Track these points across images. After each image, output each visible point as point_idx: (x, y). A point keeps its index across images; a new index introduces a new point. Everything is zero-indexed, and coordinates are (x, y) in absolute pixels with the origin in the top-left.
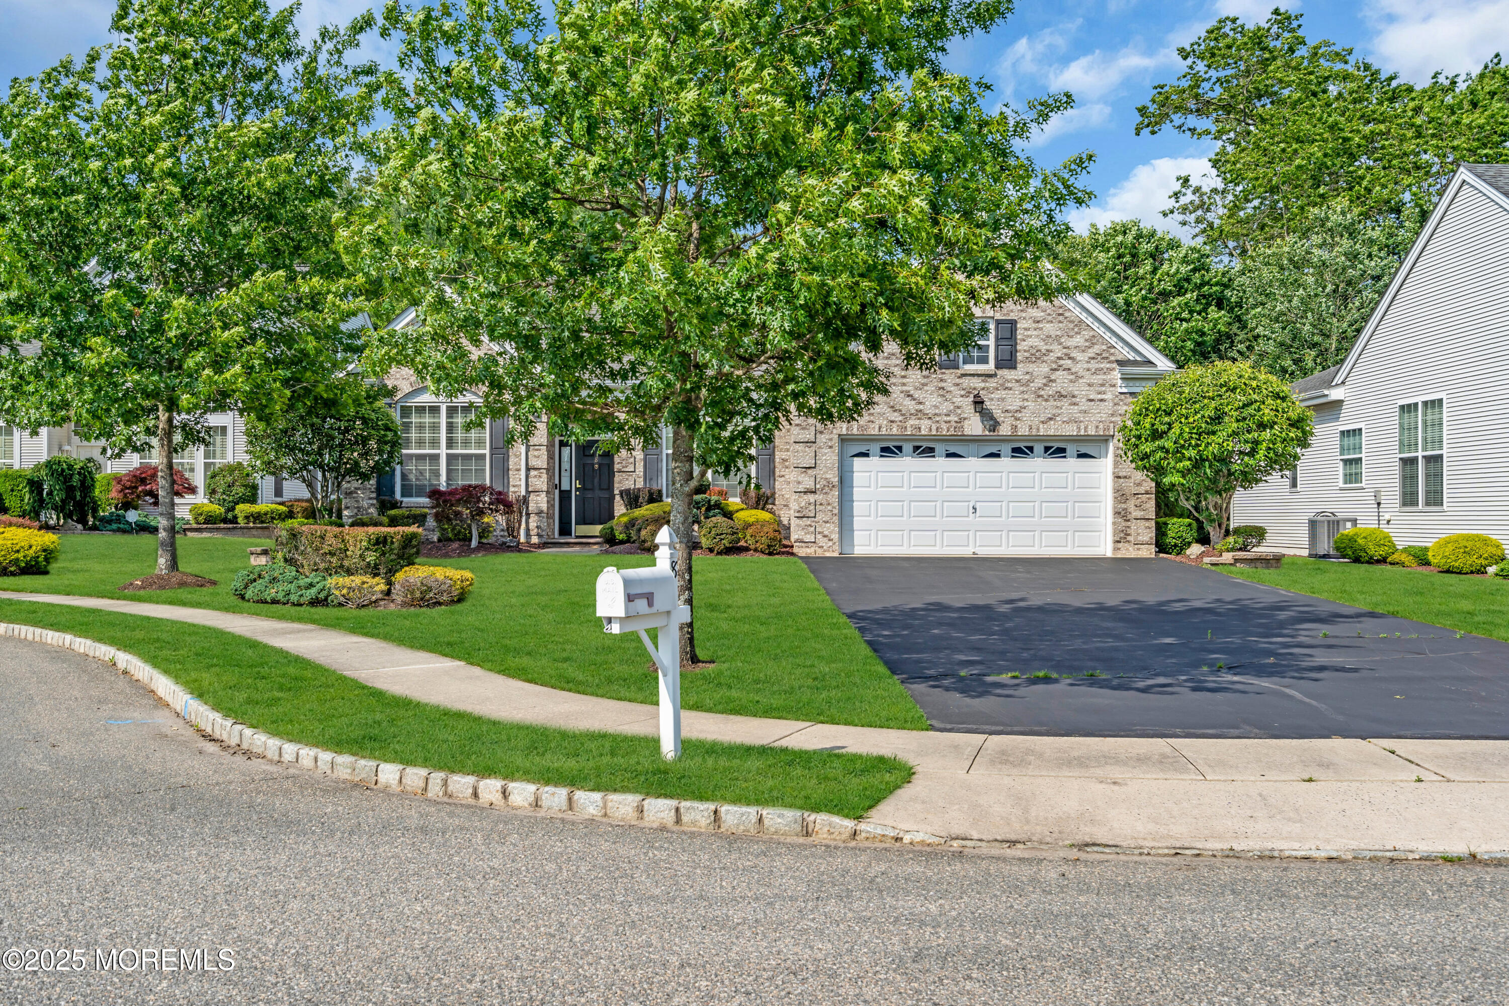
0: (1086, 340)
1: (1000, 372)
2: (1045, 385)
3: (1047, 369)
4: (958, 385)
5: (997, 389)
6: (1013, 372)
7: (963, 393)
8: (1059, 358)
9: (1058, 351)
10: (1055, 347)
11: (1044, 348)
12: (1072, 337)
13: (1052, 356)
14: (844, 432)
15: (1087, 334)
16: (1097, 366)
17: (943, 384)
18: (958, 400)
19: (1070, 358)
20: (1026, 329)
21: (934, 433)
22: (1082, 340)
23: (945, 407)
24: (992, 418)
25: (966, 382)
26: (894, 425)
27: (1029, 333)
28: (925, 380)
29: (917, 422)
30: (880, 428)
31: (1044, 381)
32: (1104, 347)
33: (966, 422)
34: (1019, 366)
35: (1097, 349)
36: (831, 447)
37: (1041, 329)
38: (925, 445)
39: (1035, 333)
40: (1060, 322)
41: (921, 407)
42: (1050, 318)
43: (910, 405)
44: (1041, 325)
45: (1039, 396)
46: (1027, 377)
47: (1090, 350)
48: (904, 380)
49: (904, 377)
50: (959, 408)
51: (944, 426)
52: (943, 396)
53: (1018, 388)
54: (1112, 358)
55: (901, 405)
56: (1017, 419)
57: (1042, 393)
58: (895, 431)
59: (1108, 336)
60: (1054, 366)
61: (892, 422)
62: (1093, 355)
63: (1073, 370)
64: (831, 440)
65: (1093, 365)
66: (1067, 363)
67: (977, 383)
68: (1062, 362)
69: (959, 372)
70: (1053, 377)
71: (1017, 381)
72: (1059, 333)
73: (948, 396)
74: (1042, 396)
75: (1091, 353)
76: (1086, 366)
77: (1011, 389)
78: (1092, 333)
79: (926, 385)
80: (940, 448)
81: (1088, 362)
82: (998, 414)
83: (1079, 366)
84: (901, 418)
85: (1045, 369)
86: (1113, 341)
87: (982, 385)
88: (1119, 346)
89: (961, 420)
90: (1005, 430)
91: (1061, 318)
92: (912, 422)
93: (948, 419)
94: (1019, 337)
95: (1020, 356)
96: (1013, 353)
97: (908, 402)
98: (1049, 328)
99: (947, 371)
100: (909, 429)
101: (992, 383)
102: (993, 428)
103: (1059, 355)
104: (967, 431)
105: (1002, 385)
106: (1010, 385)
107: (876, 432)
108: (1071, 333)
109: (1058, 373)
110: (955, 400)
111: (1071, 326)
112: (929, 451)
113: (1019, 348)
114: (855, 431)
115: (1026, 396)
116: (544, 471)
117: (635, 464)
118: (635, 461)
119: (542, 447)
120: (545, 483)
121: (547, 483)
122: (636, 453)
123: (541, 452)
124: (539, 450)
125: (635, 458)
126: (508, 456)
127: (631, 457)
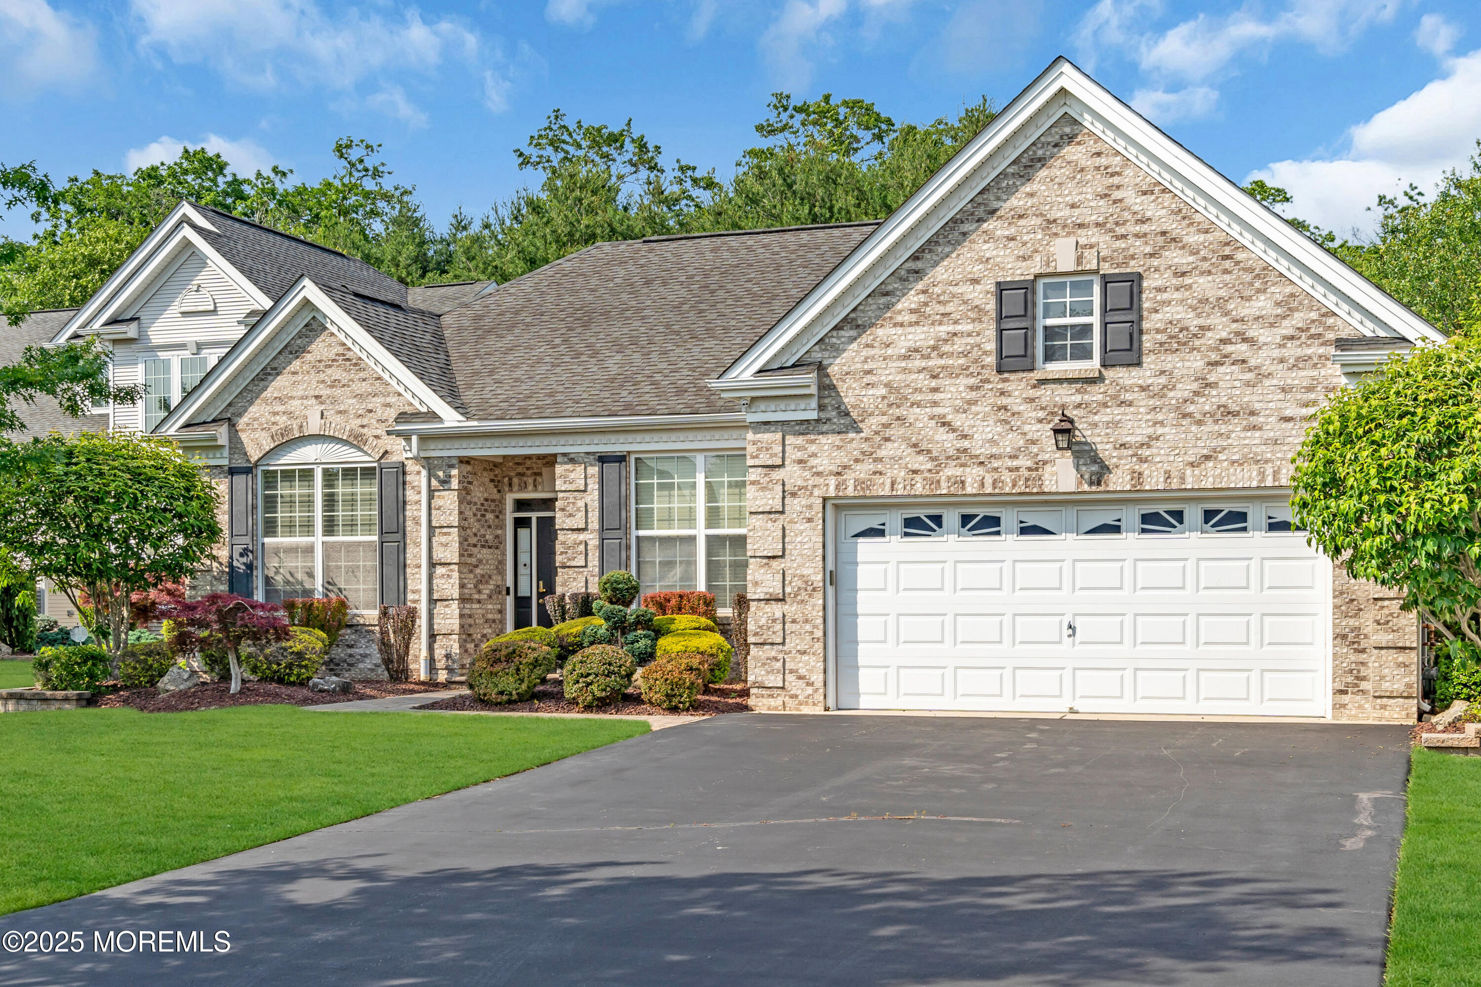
0: (1278, 304)
1: (1109, 374)
2: (1196, 393)
3: (1200, 364)
4: (1032, 400)
5: (1105, 405)
6: (1135, 372)
7: (1041, 414)
8: (1223, 341)
9: (1222, 328)
10: (1216, 320)
11: (1193, 322)
12: (1250, 298)
13: (1211, 338)
14: (832, 492)
15: (1279, 291)
16: (1299, 352)
17: (1004, 401)
18: (1033, 429)
19: (1245, 340)
20: (1159, 290)
21: (989, 490)
22: (1270, 304)
23: (1010, 442)
24: (1096, 459)
25: (1046, 394)
26: (918, 478)
27: (1165, 296)
28: (974, 394)
29: (959, 471)
30: (893, 484)
31: (1195, 386)
32: (1314, 315)
33: (1048, 468)
34: (1146, 359)
35: (1298, 319)
36: (810, 520)
37: (1190, 287)
38: (982, 512)
39: (1177, 295)
40: (1226, 272)
41: (966, 444)
42: (1206, 265)
43: (946, 441)
44: (1188, 281)
45: (1184, 416)
46: (1163, 380)
47: (1285, 323)
48: (937, 396)
49: (935, 390)
50: (1033, 442)
51: (1007, 477)
52: (1006, 422)
53: (1143, 401)
54: (1331, 336)
55: (930, 441)
56: (1142, 460)
57: (1191, 408)
58: (919, 489)
59: (1318, 293)
60: (1214, 357)
61: (915, 472)
62: (1290, 332)
63: (1252, 362)
64: (810, 507)
65: (1292, 351)
66: (1240, 349)
67: (1066, 395)
68: (1229, 348)
69: (1037, 375)
70: (1212, 378)
71: (1143, 389)
72: (1222, 293)
73: (1015, 422)
74: (1190, 415)
75: (1287, 327)
76: (1276, 353)
77: (1130, 404)
78: (1288, 290)
79: (975, 403)
80: (1009, 518)
81: (1283, 346)
82: (1105, 451)
83: (1263, 353)
84: (929, 466)
85: (1196, 363)
86: (1330, 302)
87: (1078, 398)
88: (1343, 310)
89: (1038, 466)
90: (1119, 481)
91: (1228, 264)
92: (951, 471)
93: (1015, 463)
94: (1146, 305)
95: (1148, 342)
96: (1135, 334)
97: (942, 435)
98: (1204, 285)
99: (1012, 377)
100: (944, 484)
101: (1095, 394)
102: (1097, 480)
103: (1224, 335)
104: (1049, 486)
105: (1114, 397)
106: (1129, 396)
107: (887, 492)
108: (1247, 293)
109: (1221, 369)
110: (1027, 428)
111: (1248, 277)
112: (991, 524)
113: (1145, 325)
114: (850, 491)
115: (1160, 417)
116: (456, 567)
117: (586, 555)
118: (586, 550)
119: (452, 530)
120: (457, 586)
121: (462, 586)
122: (588, 536)
123: (450, 538)
124: (449, 534)
125: (586, 544)
126: (405, 544)
127: (581, 543)
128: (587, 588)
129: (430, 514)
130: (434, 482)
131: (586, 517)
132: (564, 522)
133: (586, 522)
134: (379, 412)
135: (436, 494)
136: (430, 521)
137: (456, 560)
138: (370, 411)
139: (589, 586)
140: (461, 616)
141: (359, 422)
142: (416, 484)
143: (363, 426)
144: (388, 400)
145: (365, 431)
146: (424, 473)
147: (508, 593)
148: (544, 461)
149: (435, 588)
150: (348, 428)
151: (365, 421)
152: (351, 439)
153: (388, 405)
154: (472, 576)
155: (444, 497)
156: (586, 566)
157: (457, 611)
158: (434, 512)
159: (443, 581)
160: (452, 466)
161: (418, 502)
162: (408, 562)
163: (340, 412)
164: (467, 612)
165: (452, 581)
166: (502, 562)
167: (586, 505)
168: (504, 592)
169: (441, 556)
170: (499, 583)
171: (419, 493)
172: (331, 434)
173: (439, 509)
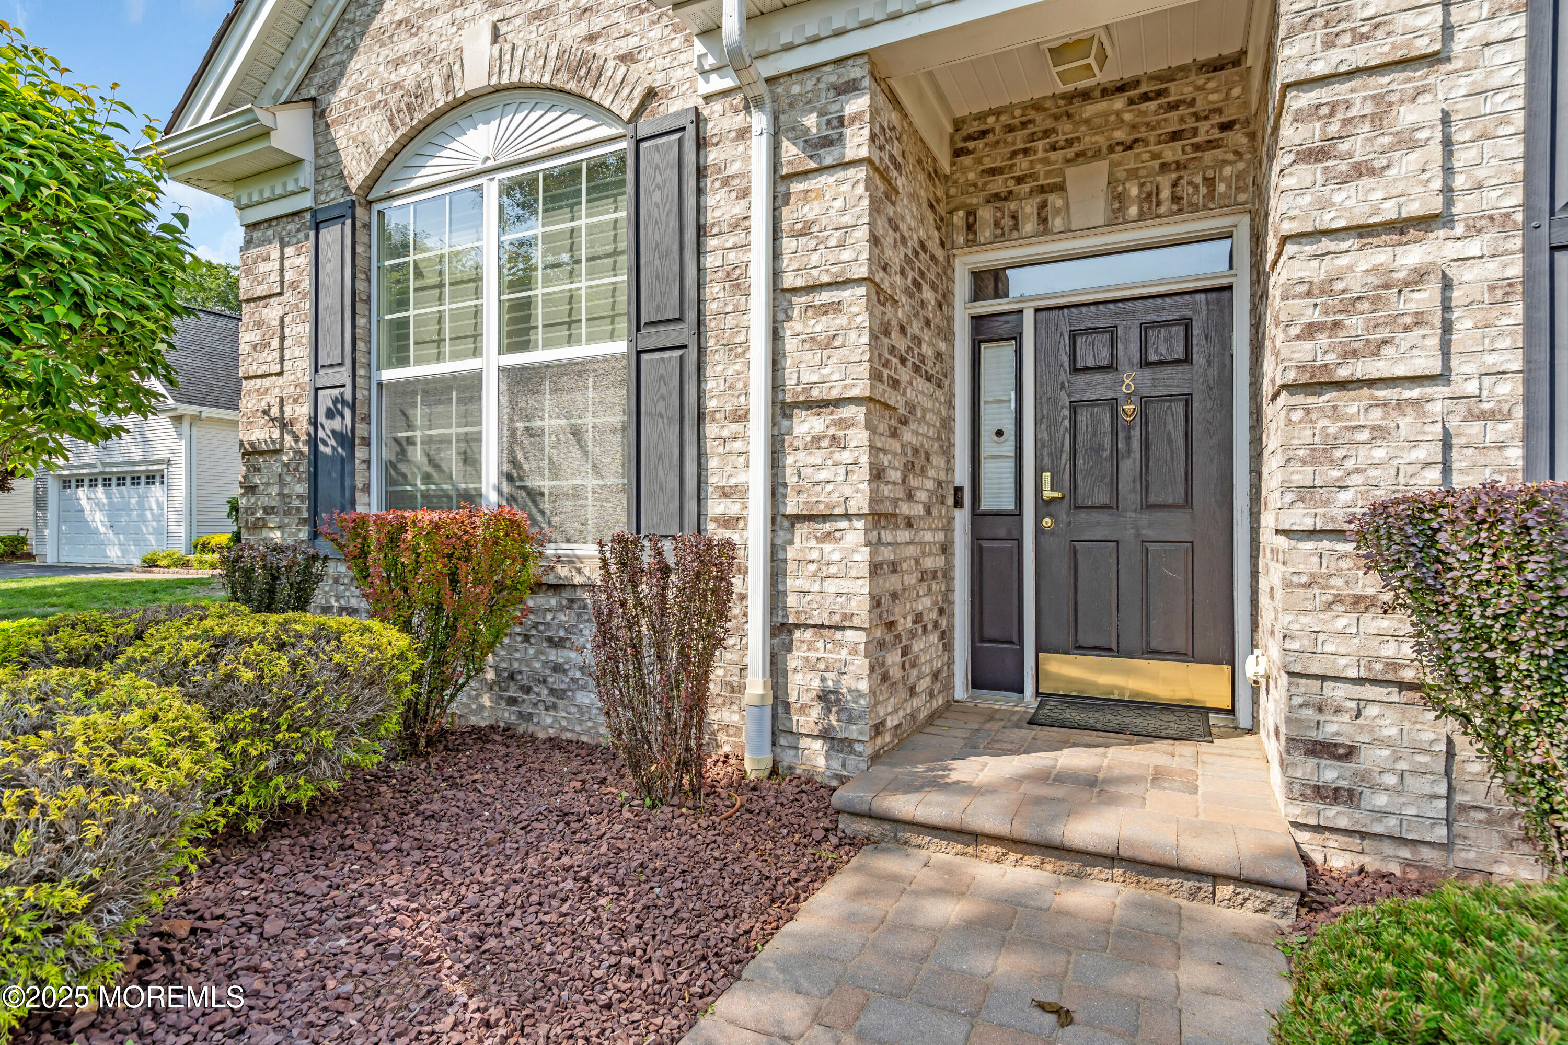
116: (858, 413)
117: (1447, 328)
118: (1447, 308)
119: (845, 294)
120: (863, 473)
121: (877, 474)
122: (1453, 250)
123: (842, 320)
124: (836, 307)
125: (1447, 284)
126: (701, 351)
127: (1419, 277)
128: (1447, 469)
129: (776, 255)
130: (789, 150)
131: (1448, 171)
132: (1325, 204)
133: (1447, 191)
135: (797, 187)
136: (776, 274)
137: (861, 389)
139: (1459, 459)
140: (875, 568)
141: (582, 28)
142: (734, 168)
145: (596, 47)
146: (759, 121)
147: (958, 503)
148: (1070, 153)
149: (790, 477)
151: (597, 23)
154: (896, 446)
155: (820, 194)
156: (1442, 377)
157: (863, 555)
158: (788, 245)
159: (816, 458)
160: (847, 89)
161: (741, 224)
162: (711, 404)
163: (537, 16)
164: (887, 554)
165: (846, 457)
166: (947, 424)
167: (1446, 119)
168: (950, 501)
169: (809, 377)
170: (942, 476)
171: (745, 193)
173: (805, 232)
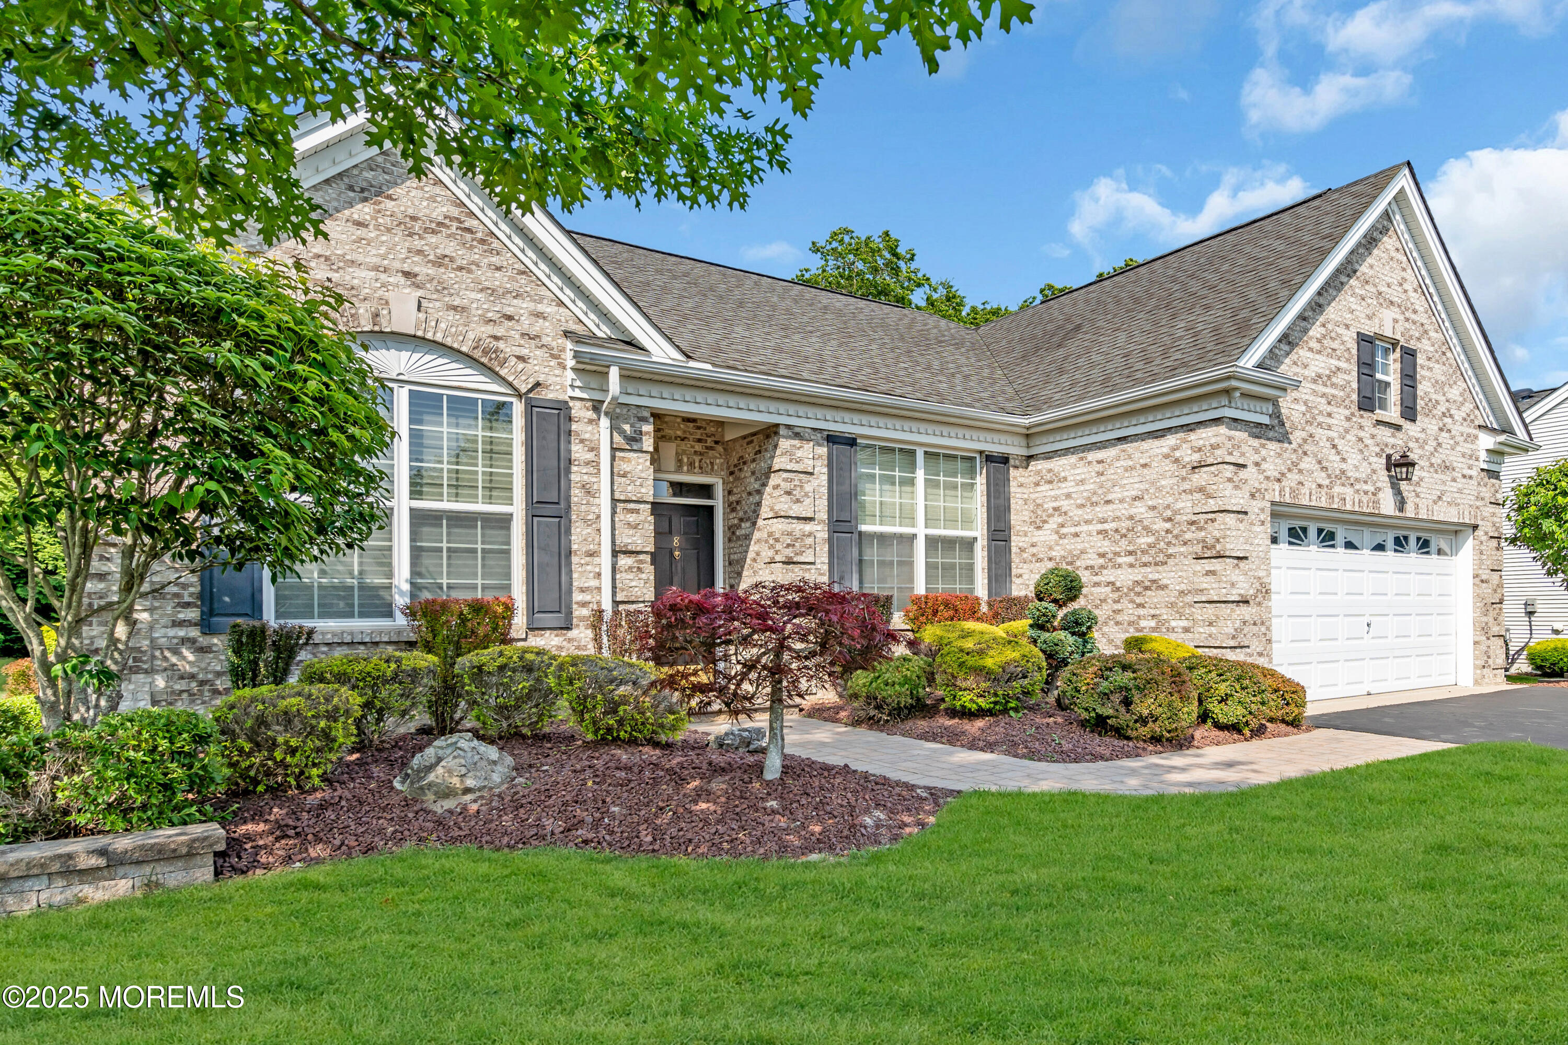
119: (643, 507)
123: (641, 518)
124: (639, 512)
126: (569, 520)
129: (613, 483)
130: (619, 438)
134: (526, 321)
135: (622, 454)
137: (650, 549)
138: (510, 318)
141: (490, 329)
142: (590, 437)
143: (496, 338)
144: (540, 308)
145: (501, 345)
146: (604, 423)
150: (471, 335)
151: (500, 331)
152: (477, 354)
153: (539, 315)
155: (630, 461)
158: (618, 479)
160: (643, 420)
162: (575, 547)
163: (455, 308)
169: (628, 540)
172: (439, 337)
173: (625, 476)
